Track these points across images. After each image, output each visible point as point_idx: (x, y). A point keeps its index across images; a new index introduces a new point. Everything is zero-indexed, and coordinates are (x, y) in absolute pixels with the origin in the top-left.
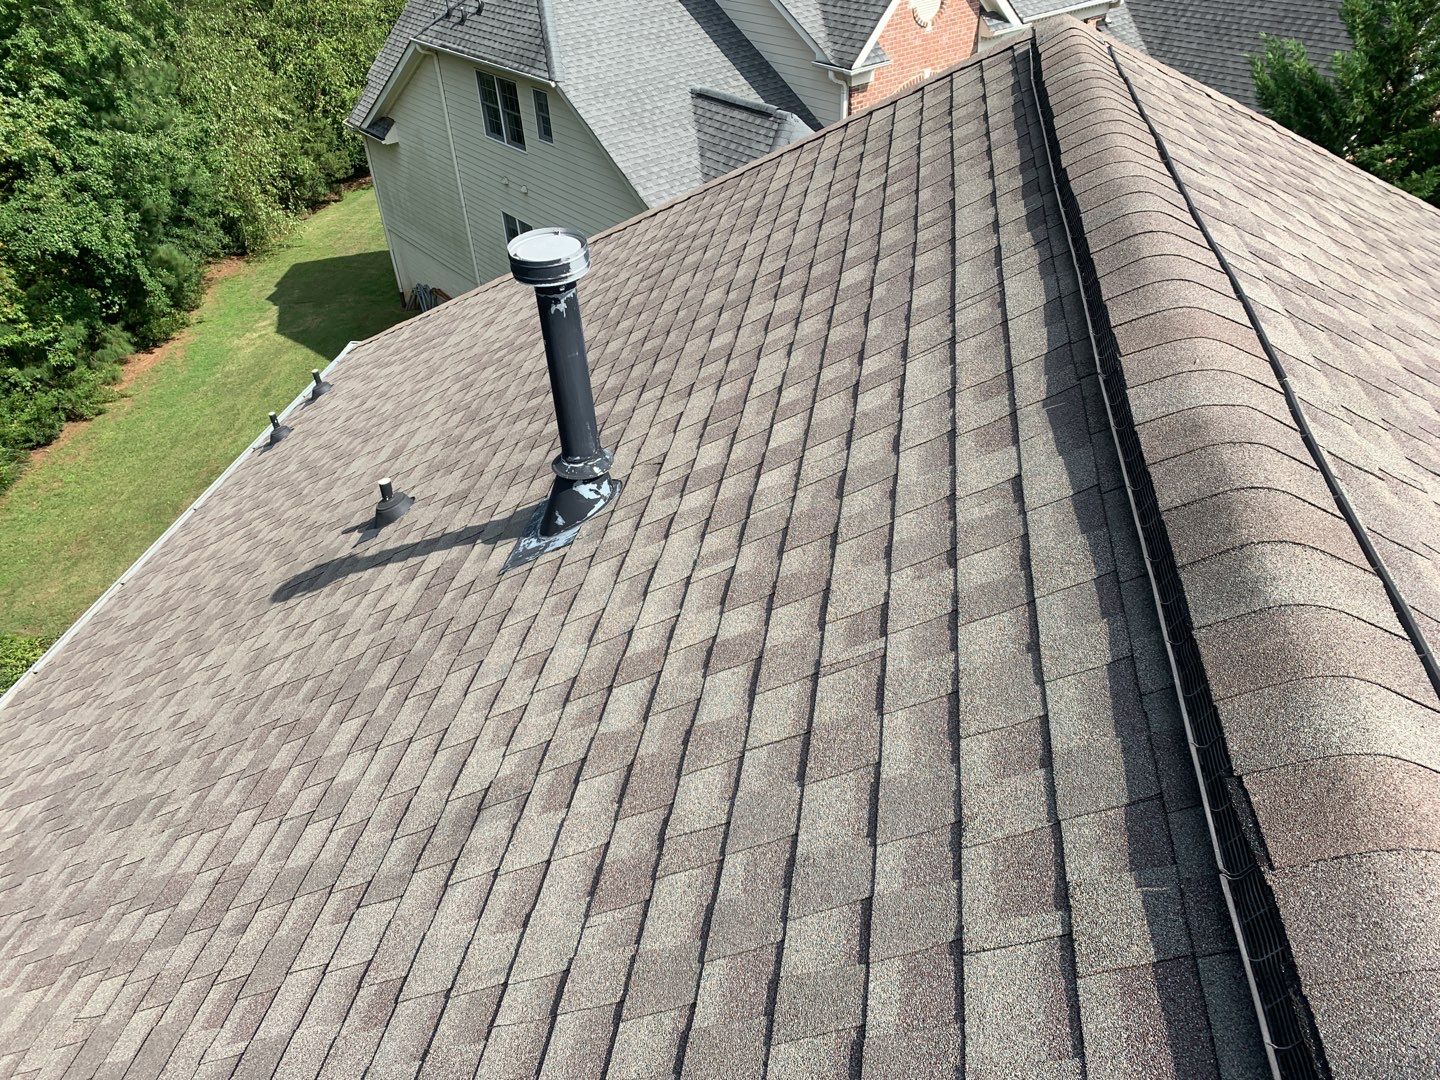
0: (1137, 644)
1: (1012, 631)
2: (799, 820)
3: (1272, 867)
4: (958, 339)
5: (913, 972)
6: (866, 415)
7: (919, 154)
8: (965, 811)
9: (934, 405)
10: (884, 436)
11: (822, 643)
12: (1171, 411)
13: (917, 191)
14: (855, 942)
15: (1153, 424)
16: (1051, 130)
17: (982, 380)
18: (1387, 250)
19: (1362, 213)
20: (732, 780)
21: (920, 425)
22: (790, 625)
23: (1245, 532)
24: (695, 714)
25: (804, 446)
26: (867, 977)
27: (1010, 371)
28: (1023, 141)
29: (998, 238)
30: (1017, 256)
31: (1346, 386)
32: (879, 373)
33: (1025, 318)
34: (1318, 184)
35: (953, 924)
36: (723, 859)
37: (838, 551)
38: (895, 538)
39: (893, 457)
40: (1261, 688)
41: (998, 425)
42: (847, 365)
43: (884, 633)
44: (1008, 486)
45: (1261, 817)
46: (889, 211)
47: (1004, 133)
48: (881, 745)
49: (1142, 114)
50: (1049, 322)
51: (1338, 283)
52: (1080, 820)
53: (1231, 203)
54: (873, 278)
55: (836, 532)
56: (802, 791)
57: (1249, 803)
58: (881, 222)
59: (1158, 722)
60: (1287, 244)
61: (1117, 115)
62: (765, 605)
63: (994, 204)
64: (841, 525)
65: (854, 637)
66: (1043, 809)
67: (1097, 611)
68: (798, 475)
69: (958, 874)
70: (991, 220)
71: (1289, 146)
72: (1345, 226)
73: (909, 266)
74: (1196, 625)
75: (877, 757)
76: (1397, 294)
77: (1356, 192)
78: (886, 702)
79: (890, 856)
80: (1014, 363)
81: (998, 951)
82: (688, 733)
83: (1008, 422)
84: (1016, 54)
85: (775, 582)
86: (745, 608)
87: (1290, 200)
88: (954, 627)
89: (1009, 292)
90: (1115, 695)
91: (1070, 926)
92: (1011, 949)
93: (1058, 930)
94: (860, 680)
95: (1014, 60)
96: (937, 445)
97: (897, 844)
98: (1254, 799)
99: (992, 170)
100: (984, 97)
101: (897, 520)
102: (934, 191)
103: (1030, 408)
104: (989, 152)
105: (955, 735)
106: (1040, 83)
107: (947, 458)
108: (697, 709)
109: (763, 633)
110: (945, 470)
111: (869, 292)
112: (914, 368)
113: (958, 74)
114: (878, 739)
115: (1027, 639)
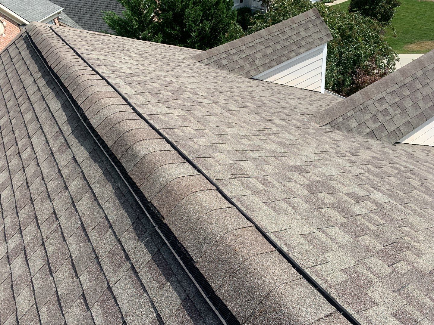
0: (118, 184)
1: (89, 198)
2: (56, 286)
3: (164, 218)
4: (42, 126)
5: (102, 302)
6: (25, 160)
7: (7, 76)
8: (97, 252)
9: (44, 148)
10: (34, 163)
11: (41, 233)
12: (102, 121)
13: (12, 88)
14: (84, 306)
15: (99, 126)
16: (42, 56)
17: (54, 135)
18: (149, 58)
19: (141, 51)
20: (32, 289)
21: (42, 155)
22: (30, 233)
23: (129, 143)
24: (12, 279)
25: (11, 178)
26: (91, 313)
27: (60, 129)
28: (36, 62)
29: (41, 93)
30: (49, 96)
31: (147, 96)
32: (24, 145)
33: (58, 112)
34: (127, 47)
35: (106, 283)
36: (39, 313)
37: (34, 204)
38: (49, 191)
39: (39, 168)
40: (147, 179)
41: (63, 145)
42: (14, 148)
43: (57, 219)
44: (72, 160)
45: (158, 208)
46: (6, 96)
47: (30, 62)
48: (69, 250)
49: (67, 44)
50: (64, 111)
51: (138, 71)
52: (124, 235)
53: (102, 60)
54: (10, 118)
55: (31, 199)
56: (53, 278)
57: (154, 206)
58: (5, 101)
59: (130, 200)
60: (121, 65)
61: (59, 46)
62: (19, 233)
63: (36, 83)
64: (32, 196)
65: (49, 225)
66: (114, 239)
67: (107, 181)
68: (12, 188)
69: (102, 270)
70: (37, 88)
71: (116, 39)
72: (137, 55)
73: (19, 111)
74: (128, 172)
75: (69, 254)
76: (154, 68)
77: (137, 46)
78: (65, 237)
79: (84, 277)
80: (60, 126)
81: (119, 281)
82: (12, 285)
83: (65, 142)
84: (23, 37)
85: (19, 224)
86: (14, 237)
87: (120, 54)
88: (74, 206)
89: (50, 107)
90: (119, 200)
91: (132, 263)
92: (121, 279)
93: (130, 266)
94: (57, 236)
95: (24, 39)
96: (49, 158)
97: (84, 273)
98: (155, 205)
99: (31, 74)
100: (20, 53)
101: (47, 186)
102: (17, 86)
103: (69, 136)
104: (28, 68)
105: (86, 235)
106: (34, 44)
107: (54, 161)
108: (12, 277)
109: (22, 241)
110: (55, 165)
111: (10, 123)
112: (34, 140)
113: (9, 48)
114: (68, 249)
115: (94, 198)
